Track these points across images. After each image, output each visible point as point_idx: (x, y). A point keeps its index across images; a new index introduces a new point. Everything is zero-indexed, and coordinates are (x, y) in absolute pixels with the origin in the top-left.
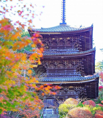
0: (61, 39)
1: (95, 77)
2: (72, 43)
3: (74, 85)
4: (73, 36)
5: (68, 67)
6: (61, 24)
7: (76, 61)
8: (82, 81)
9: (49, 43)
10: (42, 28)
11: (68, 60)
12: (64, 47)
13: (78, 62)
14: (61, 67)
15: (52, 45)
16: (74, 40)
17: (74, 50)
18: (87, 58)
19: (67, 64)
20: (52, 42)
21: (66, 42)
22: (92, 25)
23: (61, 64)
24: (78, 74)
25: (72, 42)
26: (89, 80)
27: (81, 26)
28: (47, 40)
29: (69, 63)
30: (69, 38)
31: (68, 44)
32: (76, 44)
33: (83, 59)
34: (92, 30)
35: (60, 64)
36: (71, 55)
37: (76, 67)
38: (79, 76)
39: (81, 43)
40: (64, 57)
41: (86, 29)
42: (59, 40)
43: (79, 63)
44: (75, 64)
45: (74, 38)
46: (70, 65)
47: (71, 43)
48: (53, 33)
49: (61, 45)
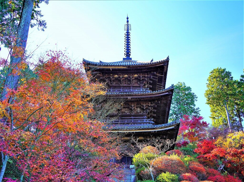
0: (126, 76)
1: (175, 123)
2: (141, 82)
3: (145, 136)
4: (142, 72)
5: (135, 112)
6: (124, 59)
7: (147, 104)
8: (157, 129)
9: (111, 81)
10: (101, 62)
11: (136, 103)
12: (130, 87)
13: (150, 105)
14: (126, 112)
15: (114, 84)
16: (143, 78)
17: (143, 91)
18: (162, 100)
19: (134, 109)
20: (113, 80)
21: (133, 80)
22: (168, 58)
23: (127, 109)
24: (150, 122)
25: (140, 80)
26: (167, 127)
27: (152, 61)
28: (107, 77)
29: (137, 107)
30: (136, 76)
31: (135, 83)
32: (145, 85)
33: (156, 101)
34: (168, 65)
35: (124, 109)
36: (141, 95)
37: (146, 113)
38: (151, 124)
39: (151, 82)
40: (131, 98)
41: (160, 63)
42: (123, 77)
43: (151, 107)
44: (145, 108)
45: (144, 75)
46: (139, 110)
47: (139, 82)
48: (117, 68)
49: (125, 84)
